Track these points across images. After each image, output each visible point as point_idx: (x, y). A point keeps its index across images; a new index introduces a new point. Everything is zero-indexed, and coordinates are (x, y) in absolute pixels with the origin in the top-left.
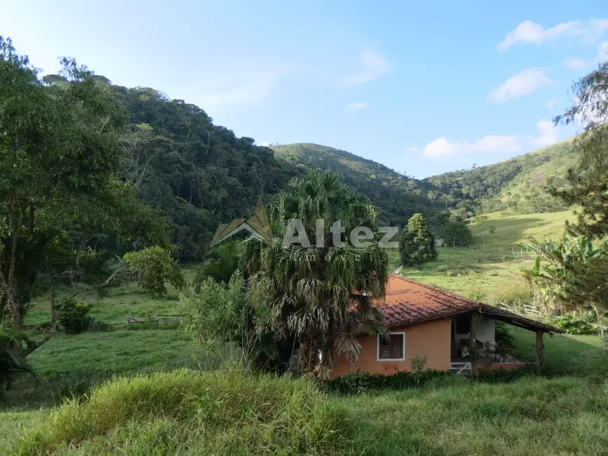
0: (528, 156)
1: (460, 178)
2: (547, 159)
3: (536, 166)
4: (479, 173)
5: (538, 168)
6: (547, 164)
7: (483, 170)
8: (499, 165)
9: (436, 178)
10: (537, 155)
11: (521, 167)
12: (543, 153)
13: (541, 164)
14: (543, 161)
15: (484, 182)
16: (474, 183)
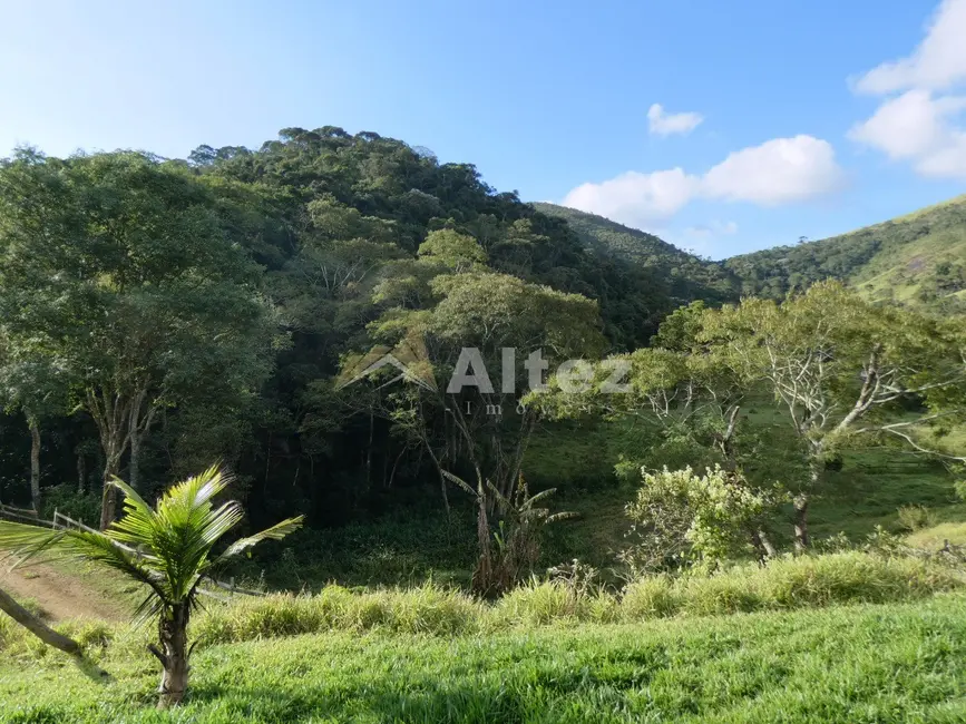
0: (890, 225)
1: (784, 260)
2: (926, 231)
3: (907, 242)
4: (811, 253)
5: (910, 245)
6: (924, 240)
7: (818, 246)
8: (843, 238)
9: (744, 259)
10: (906, 224)
11: (880, 242)
12: (917, 221)
13: (915, 239)
14: (919, 233)
15: (822, 267)
16: (805, 268)
